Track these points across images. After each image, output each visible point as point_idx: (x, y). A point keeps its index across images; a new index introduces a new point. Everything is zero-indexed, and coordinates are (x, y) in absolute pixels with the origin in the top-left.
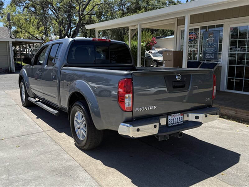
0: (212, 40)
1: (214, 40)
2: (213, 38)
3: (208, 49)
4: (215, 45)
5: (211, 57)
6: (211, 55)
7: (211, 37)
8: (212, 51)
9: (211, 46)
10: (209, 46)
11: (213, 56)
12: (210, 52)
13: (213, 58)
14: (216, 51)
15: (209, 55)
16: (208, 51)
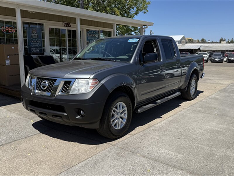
0: (36, 36)
1: (37, 36)
2: (36, 35)
3: (33, 43)
4: (39, 40)
5: (37, 51)
6: (36, 49)
7: (35, 33)
8: (37, 45)
9: (36, 41)
10: (34, 41)
11: (39, 50)
12: (35, 46)
13: (38, 52)
14: (40, 45)
15: (34, 49)
16: (33, 45)
